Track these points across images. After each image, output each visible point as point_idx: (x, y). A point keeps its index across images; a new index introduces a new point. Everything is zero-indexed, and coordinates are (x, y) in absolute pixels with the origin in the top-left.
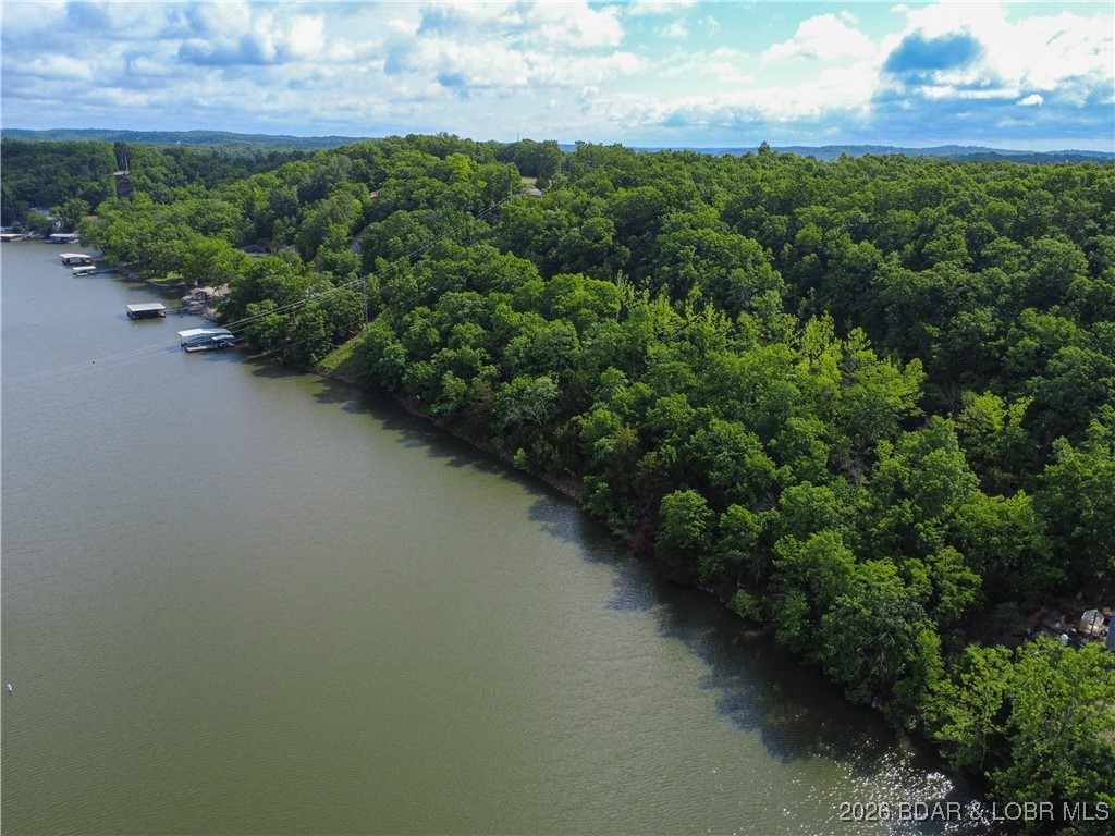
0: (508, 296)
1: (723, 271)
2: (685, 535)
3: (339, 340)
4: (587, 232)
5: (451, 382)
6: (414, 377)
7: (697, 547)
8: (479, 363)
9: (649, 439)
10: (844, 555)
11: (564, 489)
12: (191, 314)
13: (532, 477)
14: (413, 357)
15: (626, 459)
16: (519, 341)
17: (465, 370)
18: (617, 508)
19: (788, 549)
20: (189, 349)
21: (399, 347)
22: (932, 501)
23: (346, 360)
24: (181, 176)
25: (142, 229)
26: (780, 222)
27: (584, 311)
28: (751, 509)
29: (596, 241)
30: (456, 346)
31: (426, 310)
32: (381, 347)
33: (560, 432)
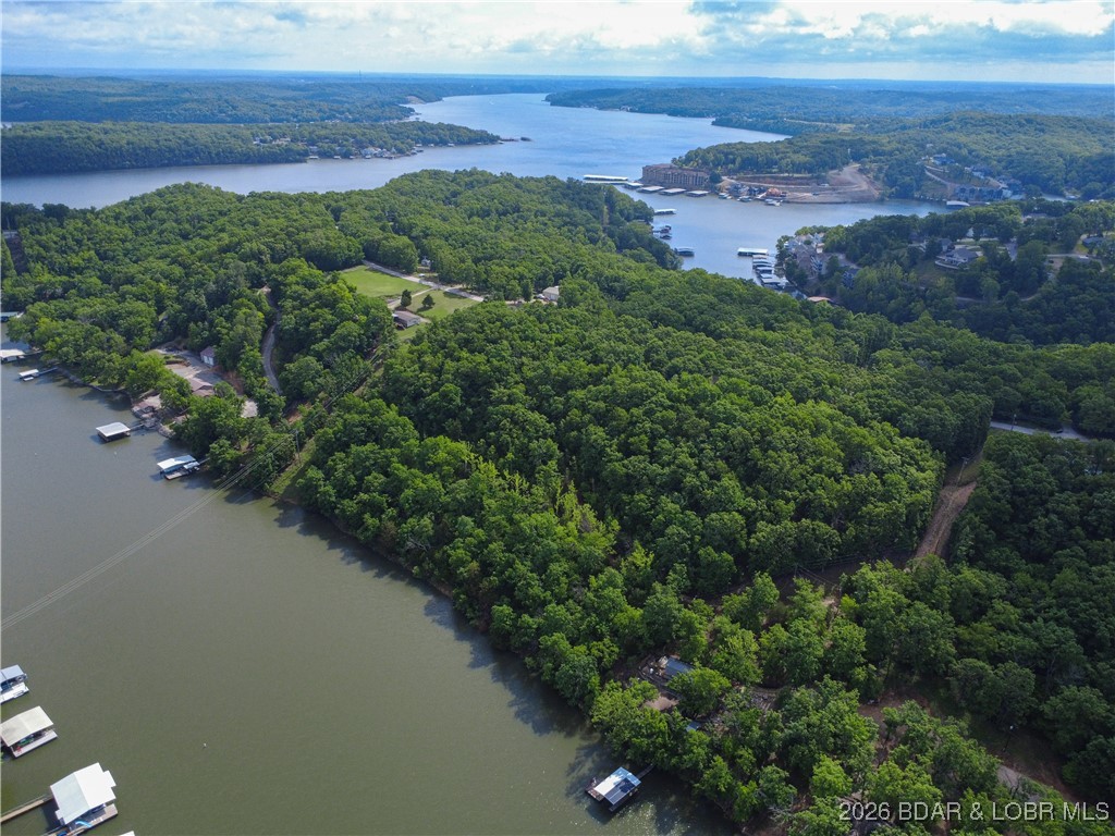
0: (397, 451)
1: (526, 441)
2: (503, 628)
3: (281, 470)
4: (445, 396)
5: (369, 520)
6: (343, 511)
7: (509, 633)
8: (385, 505)
9: (486, 567)
10: (565, 644)
11: (443, 590)
12: (148, 430)
13: (424, 583)
14: (340, 495)
15: (474, 580)
16: (409, 492)
17: (377, 510)
18: (471, 606)
19: (546, 640)
20: (170, 477)
21: (329, 488)
22: (604, 616)
23: (289, 486)
24: (71, 242)
25: (74, 335)
26: (558, 402)
27: (446, 468)
28: (532, 616)
29: (450, 403)
30: (367, 491)
31: (343, 455)
32: (317, 487)
33: (438, 555)
